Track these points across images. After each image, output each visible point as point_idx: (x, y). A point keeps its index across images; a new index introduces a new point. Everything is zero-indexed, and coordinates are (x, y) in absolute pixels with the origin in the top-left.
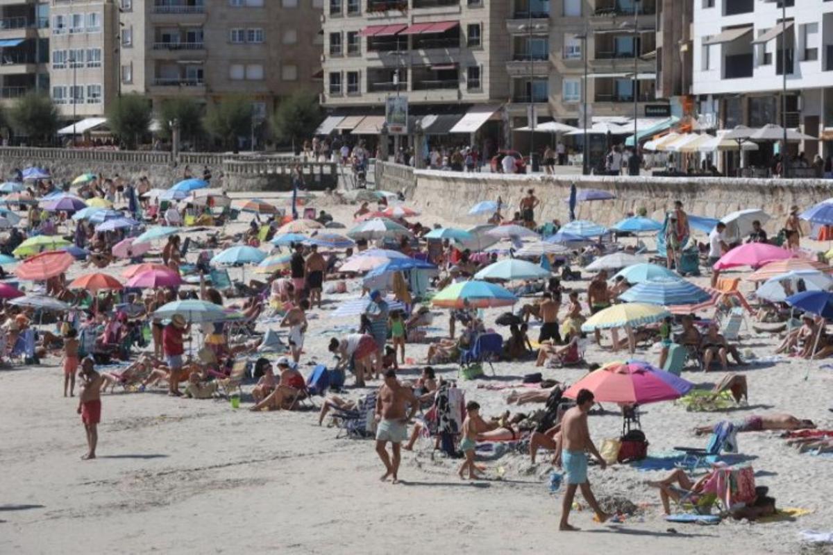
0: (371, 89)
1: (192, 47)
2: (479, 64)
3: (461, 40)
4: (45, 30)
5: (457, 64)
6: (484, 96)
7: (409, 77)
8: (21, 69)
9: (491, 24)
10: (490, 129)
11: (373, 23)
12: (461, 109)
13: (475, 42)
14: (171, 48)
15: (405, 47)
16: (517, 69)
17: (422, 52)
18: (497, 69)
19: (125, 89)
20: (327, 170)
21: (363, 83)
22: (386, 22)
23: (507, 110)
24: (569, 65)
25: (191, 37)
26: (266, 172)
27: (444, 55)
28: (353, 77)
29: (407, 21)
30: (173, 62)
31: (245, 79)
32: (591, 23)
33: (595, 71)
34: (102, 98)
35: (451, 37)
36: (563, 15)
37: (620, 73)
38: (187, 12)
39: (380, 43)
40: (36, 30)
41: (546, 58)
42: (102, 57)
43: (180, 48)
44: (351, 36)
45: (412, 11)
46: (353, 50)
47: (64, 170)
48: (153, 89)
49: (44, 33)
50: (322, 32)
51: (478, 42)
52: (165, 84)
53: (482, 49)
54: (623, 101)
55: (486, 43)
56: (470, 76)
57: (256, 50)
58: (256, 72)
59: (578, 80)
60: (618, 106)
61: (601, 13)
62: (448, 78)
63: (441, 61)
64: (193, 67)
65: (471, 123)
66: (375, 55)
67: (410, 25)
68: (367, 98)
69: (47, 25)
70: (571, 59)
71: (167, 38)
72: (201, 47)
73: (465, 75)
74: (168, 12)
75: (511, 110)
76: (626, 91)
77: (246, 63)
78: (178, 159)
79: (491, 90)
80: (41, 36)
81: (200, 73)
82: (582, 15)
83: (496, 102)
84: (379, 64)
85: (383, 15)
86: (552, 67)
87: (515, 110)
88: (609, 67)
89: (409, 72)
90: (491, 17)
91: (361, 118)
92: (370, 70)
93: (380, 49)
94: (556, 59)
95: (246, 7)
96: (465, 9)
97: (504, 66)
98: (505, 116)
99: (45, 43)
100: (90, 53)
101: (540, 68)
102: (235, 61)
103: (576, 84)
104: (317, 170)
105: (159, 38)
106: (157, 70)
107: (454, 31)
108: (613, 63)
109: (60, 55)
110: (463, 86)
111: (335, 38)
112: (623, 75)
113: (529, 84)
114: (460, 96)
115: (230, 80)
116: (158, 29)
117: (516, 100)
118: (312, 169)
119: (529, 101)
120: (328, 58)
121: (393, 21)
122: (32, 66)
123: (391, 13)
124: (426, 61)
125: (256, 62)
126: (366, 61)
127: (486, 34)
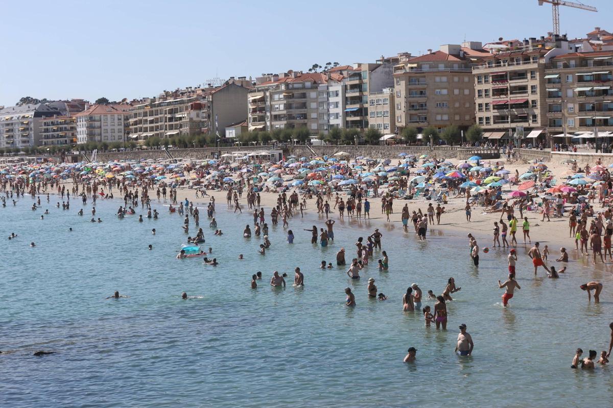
0: (495, 123)
1: (422, 109)
2: (536, 114)
3: (529, 105)
4: (366, 105)
5: (527, 114)
6: (539, 125)
7: (509, 119)
8: (358, 118)
9: (540, 100)
10: (541, 137)
11: (494, 100)
12: (529, 130)
13: (534, 106)
14: (415, 110)
15: (507, 108)
16: (550, 115)
17: (514, 110)
18: (543, 115)
19: (398, 124)
20: (496, 152)
21: (492, 121)
22: (500, 99)
23: (547, 129)
24: (569, 114)
25: (422, 106)
26: (474, 153)
27: (523, 111)
28: (488, 119)
29: (508, 99)
30: (416, 114)
31: (442, 120)
32: (577, 99)
33: (579, 116)
34: (389, 128)
35: (526, 104)
36: (567, 97)
37: (589, 117)
38: (420, 97)
39: (498, 107)
40: (363, 104)
41: (561, 111)
42: (389, 114)
43: (418, 109)
44: (487, 105)
45: (510, 96)
46: (487, 109)
47: (388, 153)
48: (409, 124)
49: (366, 106)
50: (475, 103)
51: (535, 106)
52: (413, 122)
53: (537, 108)
54: (589, 126)
55: (539, 107)
56: (533, 118)
57: (445, 110)
58: (445, 117)
59: (573, 119)
60: (588, 128)
61: (580, 96)
62: (524, 119)
63: (521, 113)
64: (423, 116)
65: (534, 134)
66: (496, 111)
67: (509, 100)
68: (493, 126)
69: (367, 103)
70: (570, 112)
71: (413, 106)
72: (426, 109)
73: (531, 117)
74: (413, 97)
75: (548, 129)
76: (590, 123)
77: (442, 114)
78: (433, 149)
79: (541, 122)
80: (365, 107)
81: (426, 118)
82: (573, 97)
83: (543, 126)
84: (498, 114)
85: (499, 97)
86: (563, 115)
87: (550, 130)
88: (584, 114)
89: (509, 116)
90: (540, 98)
91: (491, 133)
92: (494, 116)
93: (498, 109)
94: (565, 111)
95: (441, 95)
96: (530, 95)
97: (546, 114)
98: (546, 131)
99: (366, 109)
100: (384, 112)
101: (558, 115)
102: (438, 114)
103: (572, 121)
104: (493, 152)
105: (411, 106)
106: (410, 118)
107: (527, 102)
108: (586, 113)
109: (372, 113)
110: (530, 121)
111: (480, 105)
112: (590, 117)
113: (554, 121)
114: (529, 125)
115: (436, 120)
116: (410, 103)
117: (550, 126)
118: (491, 151)
119: (555, 126)
120: (477, 112)
121: (502, 99)
122: (361, 117)
123: (502, 96)
124: (516, 113)
125: (445, 114)
126: (492, 113)
127: (539, 104)
